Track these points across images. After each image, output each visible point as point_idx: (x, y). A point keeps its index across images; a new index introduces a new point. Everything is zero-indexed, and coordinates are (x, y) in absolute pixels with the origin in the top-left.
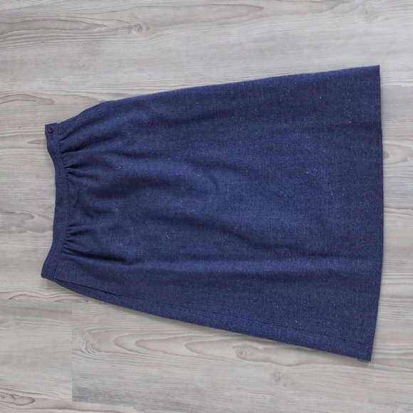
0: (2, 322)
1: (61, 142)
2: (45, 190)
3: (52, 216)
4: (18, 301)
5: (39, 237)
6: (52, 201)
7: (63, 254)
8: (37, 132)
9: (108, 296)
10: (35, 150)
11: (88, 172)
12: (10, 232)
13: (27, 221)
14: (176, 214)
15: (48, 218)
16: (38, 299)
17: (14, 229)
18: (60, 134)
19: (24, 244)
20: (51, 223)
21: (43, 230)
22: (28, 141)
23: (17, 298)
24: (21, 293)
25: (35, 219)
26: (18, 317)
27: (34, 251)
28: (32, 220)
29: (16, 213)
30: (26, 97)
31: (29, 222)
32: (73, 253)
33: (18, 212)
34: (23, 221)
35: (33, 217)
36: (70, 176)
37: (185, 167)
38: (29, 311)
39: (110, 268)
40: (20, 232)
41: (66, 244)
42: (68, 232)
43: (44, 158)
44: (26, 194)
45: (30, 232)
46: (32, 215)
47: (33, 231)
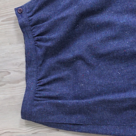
1: (30, 18)
2: (17, 53)
3: (24, 70)
5: (15, 87)
6: (23, 59)
7: (35, 102)
8: (7, 13)
9: (76, 127)
10: (7, 25)
11: (53, 36)
13: (5, 77)
14: (125, 53)
15: (21, 72)
16: (19, 134)
18: (28, 13)
20: (24, 75)
21: (18, 81)
22: (2, 19)
25: (12, 74)
27: (13, 98)
28: (10, 75)
31: (7, 78)
32: (43, 99)
34: (2, 78)
35: (9, 73)
36: (38, 43)
37: (126, 16)
39: (77, 103)
41: (37, 93)
42: (38, 85)
43: (13, 30)
44: (3, 57)
45: (8, 85)
46: (9, 71)
47: (10, 83)
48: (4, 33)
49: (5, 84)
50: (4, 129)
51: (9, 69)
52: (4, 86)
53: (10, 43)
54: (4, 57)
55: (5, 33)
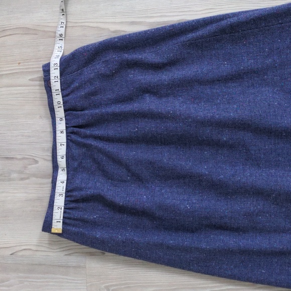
0: (3, 281)
4: (22, 256)
5: (44, 184)
12: (10, 180)
13: (30, 167)
17: (14, 175)
19: (26, 193)
22: (30, 77)
23: (20, 254)
24: (25, 247)
25: (40, 163)
26: (20, 274)
27: (40, 199)
28: (37, 165)
29: (16, 159)
30: (27, 31)
33: (19, 157)
34: (25, 167)
35: (36, 162)
38: (34, 268)
40: (22, 179)
44: (28, 136)
45: (34, 179)
46: (37, 159)
47: (37, 178)
48: (32, 99)
49: (28, 178)
50: (22, 244)
51: (37, 156)
52: (27, 181)
53: (40, 117)
54: (30, 136)
55: (34, 99)
